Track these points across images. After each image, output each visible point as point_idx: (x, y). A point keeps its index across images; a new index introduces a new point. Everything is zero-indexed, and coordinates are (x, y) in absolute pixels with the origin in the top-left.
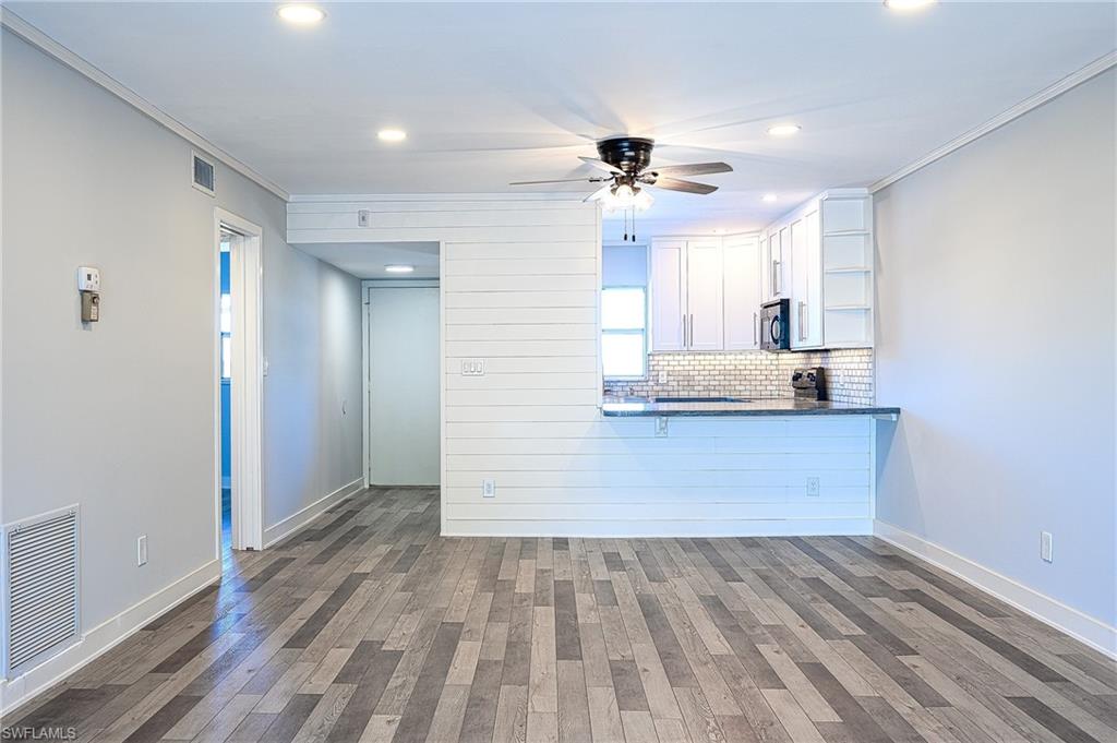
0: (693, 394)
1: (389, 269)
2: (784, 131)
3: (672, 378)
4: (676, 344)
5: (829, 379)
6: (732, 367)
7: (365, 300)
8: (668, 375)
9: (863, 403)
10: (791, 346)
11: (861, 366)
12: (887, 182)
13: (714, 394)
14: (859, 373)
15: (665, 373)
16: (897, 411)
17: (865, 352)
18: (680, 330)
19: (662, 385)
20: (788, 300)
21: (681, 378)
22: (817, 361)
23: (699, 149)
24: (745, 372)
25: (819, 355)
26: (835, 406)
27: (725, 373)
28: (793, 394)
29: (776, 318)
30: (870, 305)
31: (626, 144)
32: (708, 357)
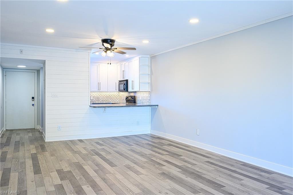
0: (99, 102)
1: (18, 66)
2: (146, 42)
3: (94, 98)
4: (96, 90)
5: (136, 98)
6: (108, 96)
7: (5, 74)
8: (93, 97)
9: (148, 104)
10: (128, 91)
11: (146, 96)
12: (155, 55)
13: (104, 102)
14: (146, 97)
15: (92, 97)
16: (158, 106)
17: (148, 92)
18: (97, 86)
19: (92, 100)
20: (128, 80)
21: (96, 98)
22: (132, 94)
23: (124, 43)
24: (112, 97)
25: (133, 93)
26: (138, 105)
27: (107, 97)
28: (125, 102)
29: (125, 84)
30: (149, 82)
31: (109, 40)
32: (103, 93)
